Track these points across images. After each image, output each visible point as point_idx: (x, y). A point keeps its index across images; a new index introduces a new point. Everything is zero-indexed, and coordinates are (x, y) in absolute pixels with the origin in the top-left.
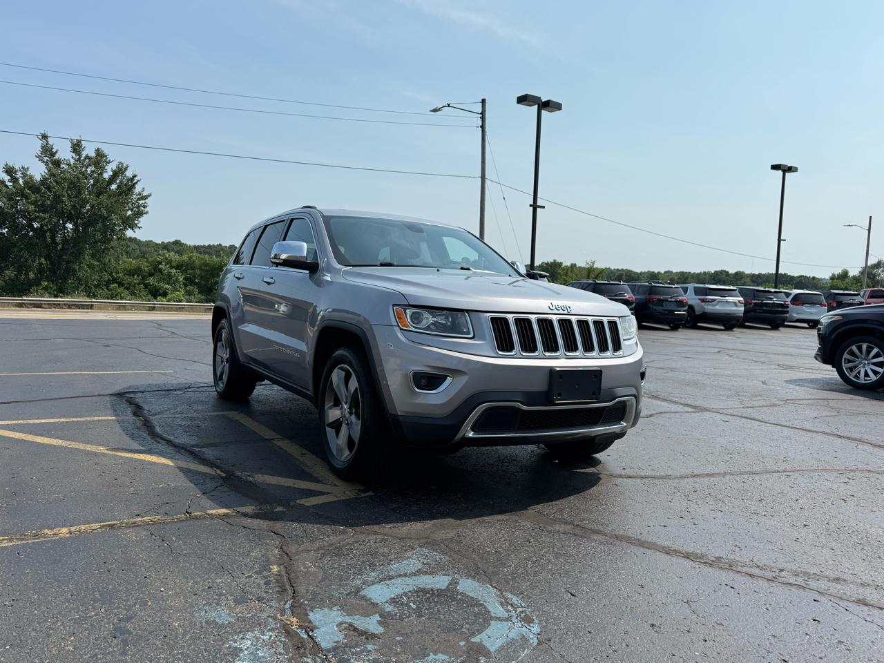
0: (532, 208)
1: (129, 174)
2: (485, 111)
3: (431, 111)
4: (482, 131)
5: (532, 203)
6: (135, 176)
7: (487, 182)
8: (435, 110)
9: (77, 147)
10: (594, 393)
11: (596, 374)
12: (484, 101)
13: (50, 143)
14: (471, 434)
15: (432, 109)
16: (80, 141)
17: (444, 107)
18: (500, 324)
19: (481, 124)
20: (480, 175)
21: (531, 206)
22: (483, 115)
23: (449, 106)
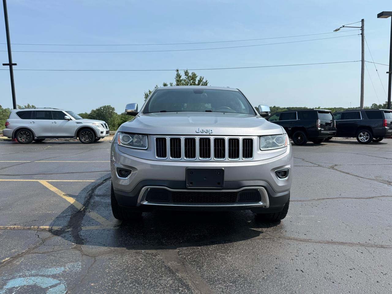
0: (388, 74)
1: (204, 81)
2: (363, 26)
3: (334, 31)
4: (362, 36)
5: (388, 71)
6: (207, 81)
7: (365, 63)
8: (336, 30)
9: (186, 73)
10: (219, 183)
11: (220, 172)
12: (363, 21)
13: (179, 73)
14: (145, 203)
15: (335, 30)
16: (187, 71)
17: (341, 28)
18: (161, 142)
19: (361, 33)
20: (361, 60)
21: (387, 73)
22: (362, 28)
23: (344, 26)
